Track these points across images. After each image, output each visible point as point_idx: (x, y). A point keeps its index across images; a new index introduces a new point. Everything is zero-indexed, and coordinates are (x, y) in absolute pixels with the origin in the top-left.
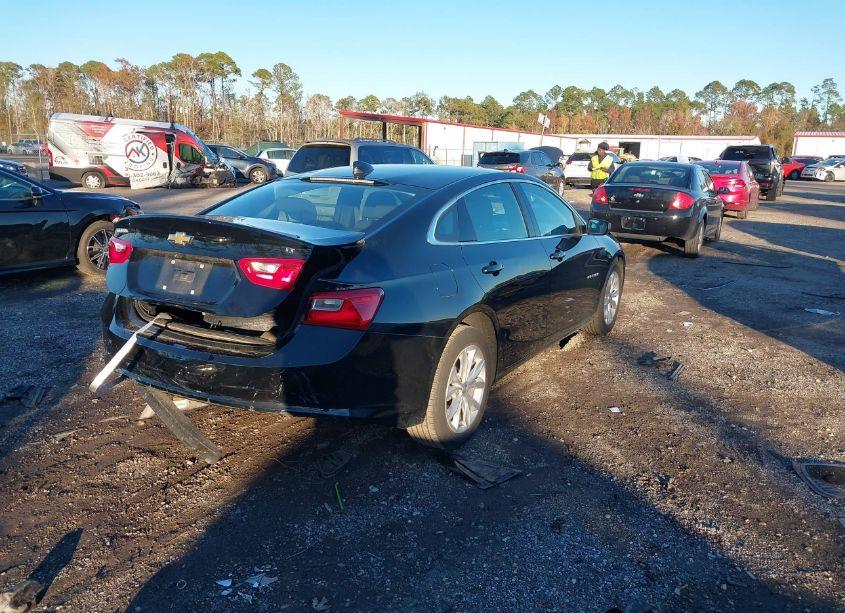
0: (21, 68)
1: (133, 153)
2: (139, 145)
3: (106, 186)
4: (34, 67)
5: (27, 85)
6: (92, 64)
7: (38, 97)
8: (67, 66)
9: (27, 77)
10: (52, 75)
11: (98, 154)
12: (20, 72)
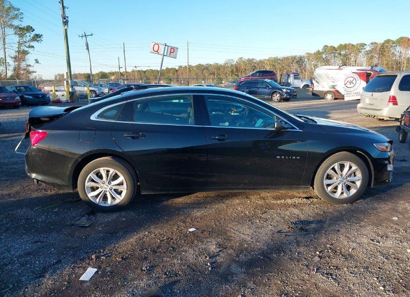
0: (366, 45)
1: (348, 83)
2: (352, 79)
3: (335, 99)
4: (372, 44)
5: (367, 53)
6: (402, 38)
7: (372, 57)
8: (388, 41)
9: (368, 48)
10: (379, 46)
11: (333, 84)
12: (365, 47)
